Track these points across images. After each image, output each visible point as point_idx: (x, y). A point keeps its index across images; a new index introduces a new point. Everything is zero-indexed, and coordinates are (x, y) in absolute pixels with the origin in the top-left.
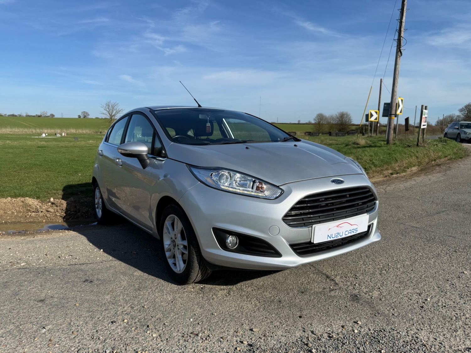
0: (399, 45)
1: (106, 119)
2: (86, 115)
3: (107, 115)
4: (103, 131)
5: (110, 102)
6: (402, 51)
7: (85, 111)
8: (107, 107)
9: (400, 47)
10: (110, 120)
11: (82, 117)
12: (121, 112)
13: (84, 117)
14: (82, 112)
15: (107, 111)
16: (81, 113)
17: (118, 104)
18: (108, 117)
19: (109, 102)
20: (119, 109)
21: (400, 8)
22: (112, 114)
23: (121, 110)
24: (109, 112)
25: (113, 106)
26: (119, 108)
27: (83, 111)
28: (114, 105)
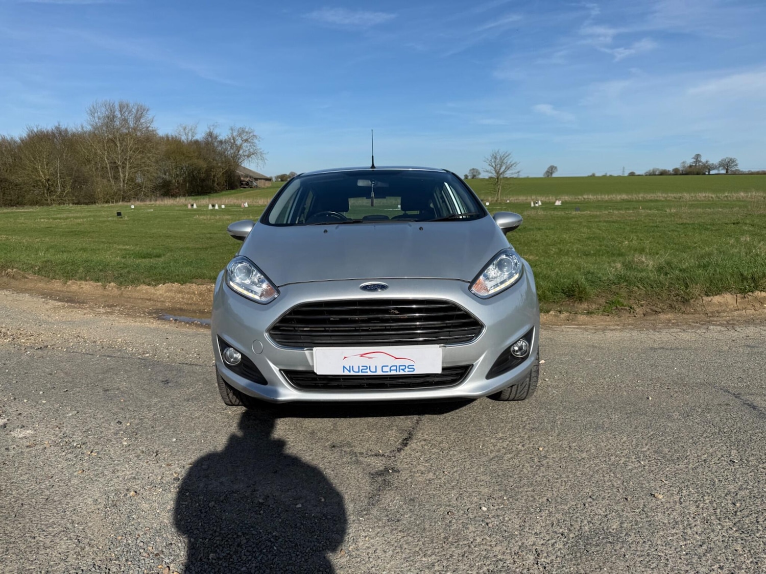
1: (491, 178)
2: (475, 174)
3: (491, 173)
4: (485, 199)
5: (498, 151)
7: (475, 168)
8: (493, 161)
10: (497, 180)
11: (469, 177)
12: (513, 166)
13: (473, 178)
14: (470, 170)
15: (492, 166)
16: (468, 171)
17: (509, 155)
18: (494, 175)
19: (496, 152)
20: (510, 163)
22: (499, 171)
23: (514, 164)
24: (495, 168)
25: (503, 158)
26: (511, 160)
27: (472, 168)
28: (503, 156)
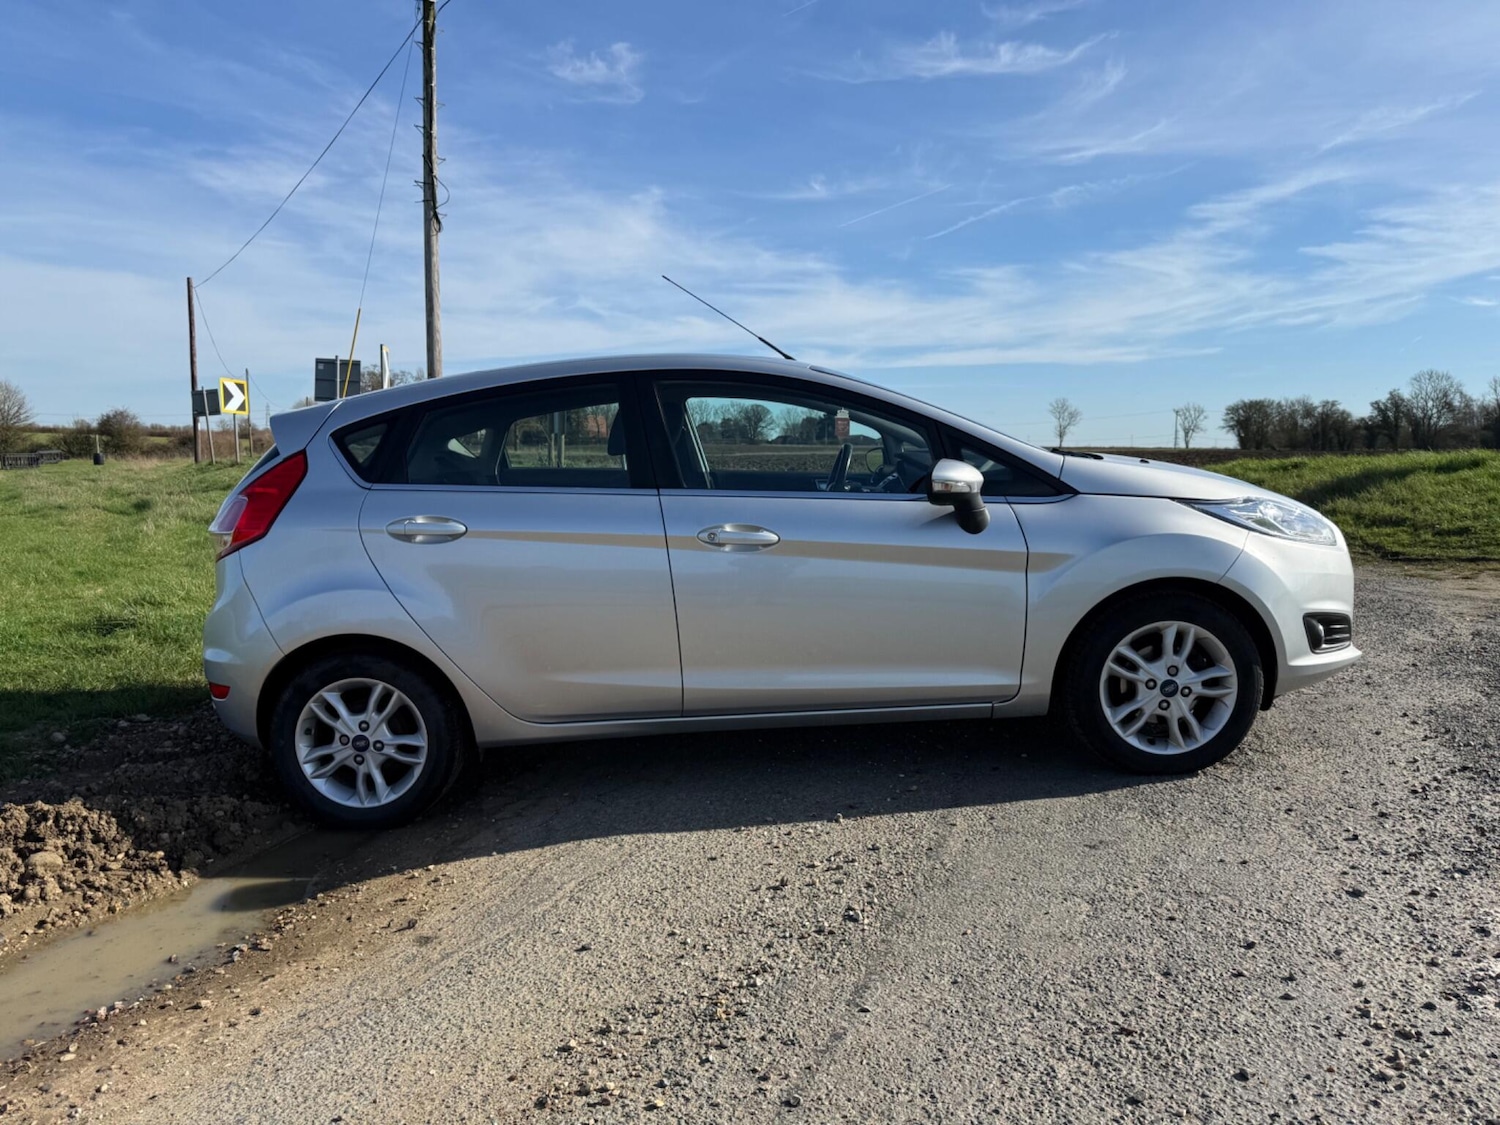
0: (429, 198)
6: (440, 217)
9: (435, 208)
21: (421, 94)
